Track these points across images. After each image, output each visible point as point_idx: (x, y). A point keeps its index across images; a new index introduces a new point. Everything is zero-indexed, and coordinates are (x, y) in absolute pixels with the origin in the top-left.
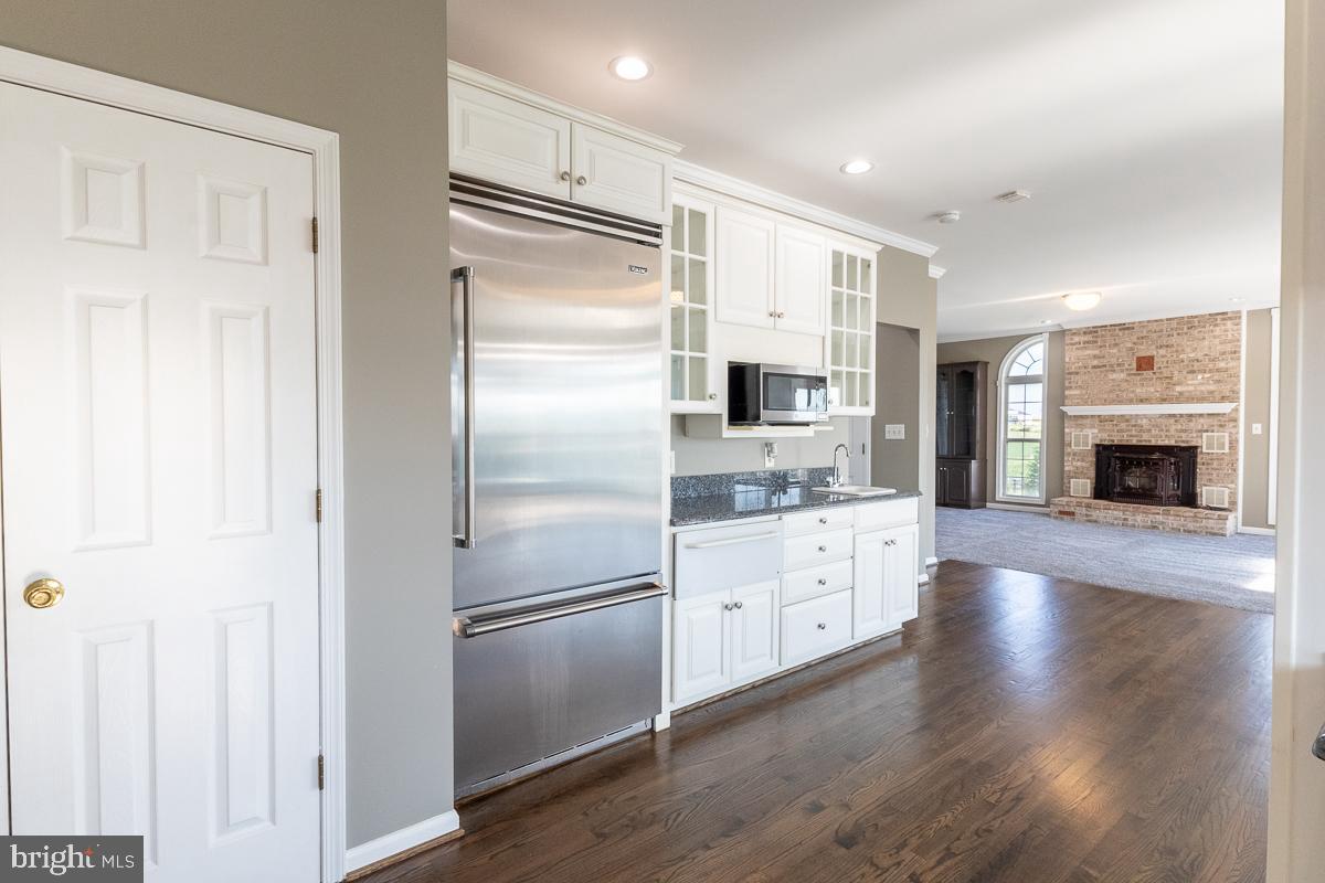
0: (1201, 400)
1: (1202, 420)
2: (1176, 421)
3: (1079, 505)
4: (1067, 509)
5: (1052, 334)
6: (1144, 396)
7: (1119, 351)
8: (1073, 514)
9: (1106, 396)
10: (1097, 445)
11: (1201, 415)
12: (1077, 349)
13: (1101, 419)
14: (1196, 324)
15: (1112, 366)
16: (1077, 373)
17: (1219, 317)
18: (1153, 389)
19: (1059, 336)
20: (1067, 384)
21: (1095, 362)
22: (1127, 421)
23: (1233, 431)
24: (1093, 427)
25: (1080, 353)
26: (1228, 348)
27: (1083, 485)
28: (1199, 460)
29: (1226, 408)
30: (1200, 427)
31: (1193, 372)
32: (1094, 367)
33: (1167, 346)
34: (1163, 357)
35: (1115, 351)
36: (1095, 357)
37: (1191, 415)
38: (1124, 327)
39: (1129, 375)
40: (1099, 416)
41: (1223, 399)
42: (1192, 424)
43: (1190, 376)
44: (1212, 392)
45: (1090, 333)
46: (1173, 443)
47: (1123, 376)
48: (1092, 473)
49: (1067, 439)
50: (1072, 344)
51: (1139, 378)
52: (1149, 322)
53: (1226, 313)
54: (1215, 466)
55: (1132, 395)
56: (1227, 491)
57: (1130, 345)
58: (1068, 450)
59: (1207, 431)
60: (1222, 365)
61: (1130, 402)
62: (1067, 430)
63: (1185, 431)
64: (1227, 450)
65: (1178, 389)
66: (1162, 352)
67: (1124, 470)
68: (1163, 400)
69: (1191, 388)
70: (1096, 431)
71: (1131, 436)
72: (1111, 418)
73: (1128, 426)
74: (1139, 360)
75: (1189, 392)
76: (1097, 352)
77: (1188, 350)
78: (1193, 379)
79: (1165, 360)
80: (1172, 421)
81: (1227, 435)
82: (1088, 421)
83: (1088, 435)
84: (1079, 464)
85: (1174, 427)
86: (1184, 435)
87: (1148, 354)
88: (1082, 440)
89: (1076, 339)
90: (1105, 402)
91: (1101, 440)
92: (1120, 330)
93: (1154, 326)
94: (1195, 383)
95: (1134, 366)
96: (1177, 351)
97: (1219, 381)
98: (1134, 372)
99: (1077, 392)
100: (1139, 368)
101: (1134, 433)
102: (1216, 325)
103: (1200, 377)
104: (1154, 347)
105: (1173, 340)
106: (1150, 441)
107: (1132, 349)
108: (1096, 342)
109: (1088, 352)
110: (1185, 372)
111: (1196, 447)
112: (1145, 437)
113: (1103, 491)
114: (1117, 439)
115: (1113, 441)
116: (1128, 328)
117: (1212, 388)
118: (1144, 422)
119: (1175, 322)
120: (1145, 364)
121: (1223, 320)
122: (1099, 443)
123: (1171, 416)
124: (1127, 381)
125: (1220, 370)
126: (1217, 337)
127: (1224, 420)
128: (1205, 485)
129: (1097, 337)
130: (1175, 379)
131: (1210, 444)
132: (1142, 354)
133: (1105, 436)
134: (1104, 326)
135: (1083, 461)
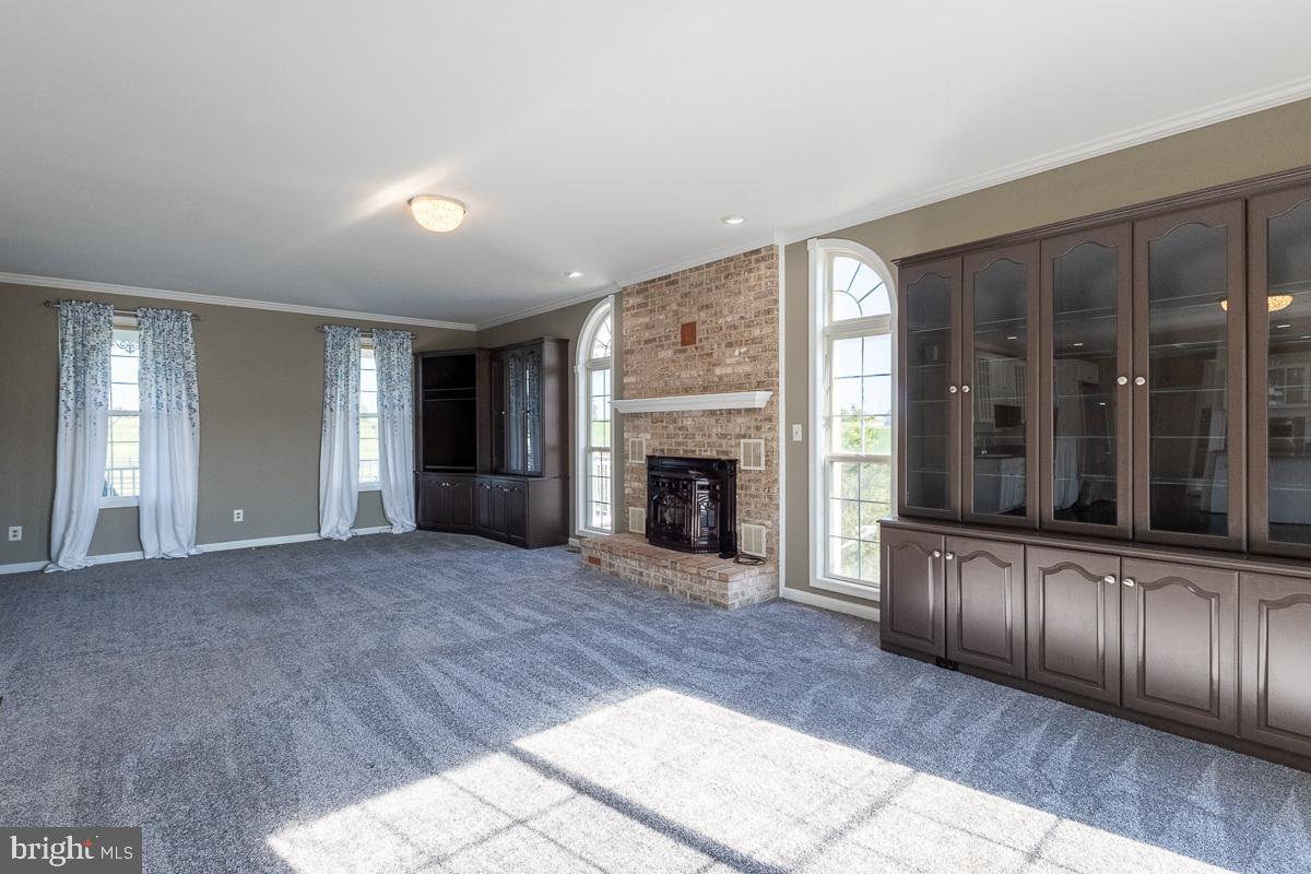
0: (740, 387)
1: (740, 420)
2: (717, 422)
5: (617, 295)
6: (688, 383)
7: (667, 317)
9: (655, 385)
10: (650, 458)
11: (739, 411)
13: (657, 419)
14: (732, 270)
15: (660, 339)
16: (632, 352)
17: (753, 257)
18: (695, 372)
19: (622, 297)
20: (625, 368)
21: (647, 335)
22: (675, 421)
23: (769, 435)
24: (646, 431)
25: (634, 322)
26: (762, 305)
27: (640, 516)
28: (738, 482)
29: (760, 398)
30: (737, 431)
31: (730, 345)
32: (647, 342)
33: (707, 307)
34: (704, 322)
35: (663, 317)
36: (648, 327)
37: (729, 412)
38: (670, 281)
39: (676, 352)
40: (651, 414)
41: (760, 386)
42: (731, 425)
43: (728, 351)
44: (748, 376)
45: (642, 291)
46: (716, 455)
47: (670, 353)
48: (645, 498)
49: (626, 448)
50: (627, 310)
51: (683, 356)
52: (691, 270)
53: (757, 251)
54: (753, 491)
55: (678, 382)
56: (764, 531)
57: (674, 307)
58: (627, 464)
59: (744, 437)
60: (756, 332)
61: (676, 392)
62: (626, 436)
63: (723, 436)
64: (763, 468)
65: (718, 371)
66: (702, 315)
68: (705, 390)
69: (729, 370)
70: (648, 436)
71: (679, 444)
72: (661, 417)
73: (675, 428)
74: (683, 328)
75: (728, 375)
76: (647, 319)
77: (726, 312)
78: (731, 356)
79: (705, 327)
80: (713, 420)
81: (762, 441)
82: (641, 422)
83: (640, 443)
84: (636, 484)
85: (715, 430)
86: (723, 442)
87: (691, 320)
88: (639, 448)
90: (656, 393)
91: (654, 450)
92: (667, 284)
93: (695, 278)
94: (734, 362)
95: (679, 338)
96: (716, 314)
97: (754, 358)
98: (679, 347)
99: (632, 378)
100: (683, 341)
101: (680, 439)
102: (750, 271)
103: (737, 353)
104: (695, 310)
105: (713, 297)
106: (694, 451)
107: (676, 313)
108: (647, 305)
109: (642, 320)
110: (723, 346)
111: (735, 462)
112: (690, 445)
114: (668, 447)
115: (662, 451)
116: (673, 282)
117: (748, 368)
118: (689, 422)
119: (713, 269)
120: (689, 333)
121: (758, 261)
122: (651, 454)
123: (712, 413)
124: (673, 361)
125: (754, 341)
126: (750, 289)
127: (761, 419)
128: (744, 521)
129: (647, 297)
130: (715, 356)
131: (746, 455)
132: (686, 320)
133: (656, 443)
134: (654, 280)
135: (638, 480)
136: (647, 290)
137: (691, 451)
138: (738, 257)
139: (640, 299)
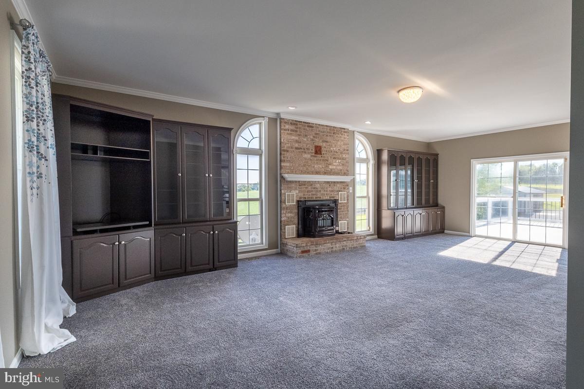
0: (337, 174)
1: (338, 185)
2: (330, 185)
3: (312, 244)
4: (306, 249)
5: (269, 119)
6: (318, 170)
7: (307, 140)
8: (309, 251)
9: (301, 169)
11: (338, 182)
12: (288, 134)
13: (301, 184)
14: (336, 132)
15: (304, 149)
16: (288, 151)
17: (343, 130)
18: (321, 166)
19: (275, 121)
21: (297, 145)
22: (311, 185)
23: (348, 191)
24: (296, 189)
25: (289, 137)
26: (346, 147)
27: (291, 230)
28: (338, 207)
29: (345, 179)
30: (337, 189)
31: (334, 158)
32: (297, 148)
33: (326, 142)
34: (325, 147)
35: (305, 139)
36: (297, 141)
37: (334, 182)
38: (309, 125)
39: (312, 156)
40: (299, 181)
41: (345, 174)
42: (335, 187)
43: (334, 161)
44: (341, 170)
45: (294, 124)
46: (328, 198)
47: (309, 156)
48: (296, 220)
49: (283, 198)
50: (285, 130)
51: (315, 158)
52: (319, 125)
53: (344, 129)
54: (342, 210)
55: (313, 169)
56: (346, 222)
57: (312, 137)
58: (284, 206)
59: (340, 191)
60: (344, 156)
62: (283, 191)
63: (332, 191)
64: (346, 202)
65: (330, 167)
66: (324, 144)
68: (325, 173)
69: (335, 167)
70: (298, 192)
71: (313, 195)
72: (310, 183)
73: (311, 188)
74: (316, 147)
75: (334, 169)
76: (297, 138)
77: (333, 145)
78: (335, 162)
79: (325, 149)
80: (328, 185)
81: (346, 193)
82: (293, 185)
83: (294, 195)
84: (290, 215)
85: (329, 189)
86: (332, 193)
87: (319, 145)
88: (291, 197)
89: (287, 127)
90: (303, 173)
91: (300, 198)
92: (307, 126)
93: (321, 128)
94: (336, 165)
95: (314, 151)
96: (329, 145)
97: (343, 165)
98: (314, 154)
99: (288, 164)
100: (316, 153)
101: (314, 193)
102: (342, 134)
103: (337, 161)
104: (321, 141)
105: (329, 139)
106: (320, 197)
107: (312, 140)
108: (296, 131)
109: (293, 137)
110: (332, 158)
111: (337, 200)
112: (318, 195)
114: (308, 196)
115: (305, 198)
116: (311, 127)
117: (341, 168)
118: (318, 185)
119: (329, 128)
120: (318, 150)
121: (344, 132)
122: (299, 200)
123: (328, 182)
124: (311, 160)
125: (343, 159)
126: (342, 141)
127: (345, 185)
128: (340, 221)
129: (297, 128)
130: (329, 161)
131: (342, 197)
132: (317, 144)
133: (301, 195)
134: (301, 122)
135: (291, 213)
136: (297, 125)
137: (319, 197)
138: (338, 128)
139: (293, 127)
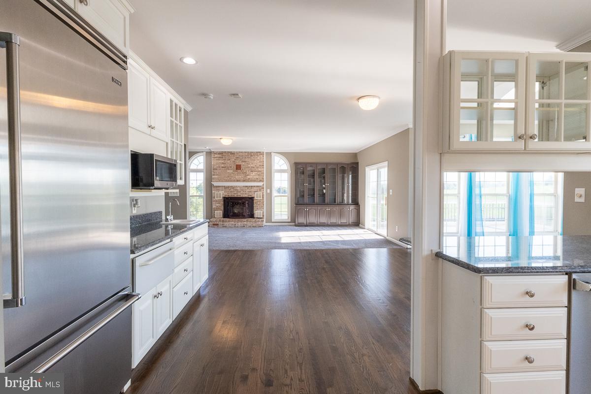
0: (254, 181)
1: (255, 188)
2: (248, 188)
3: (220, 221)
4: (216, 223)
5: (206, 152)
6: (238, 179)
8: (218, 224)
9: (226, 179)
10: (224, 198)
11: (254, 186)
13: (225, 187)
14: (253, 155)
15: (228, 167)
16: (216, 169)
17: (258, 153)
18: (241, 177)
19: (209, 154)
20: (213, 173)
21: (223, 165)
22: (233, 188)
23: (263, 192)
24: (222, 190)
25: (217, 161)
26: (261, 164)
27: (219, 213)
28: (254, 202)
29: (260, 184)
30: (254, 191)
31: (252, 171)
32: (222, 167)
33: (245, 162)
35: (229, 162)
36: (223, 163)
37: (252, 186)
38: (232, 153)
39: (234, 171)
41: (260, 181)
42: (252, 189)
43: (251, 173)
45: (221, 154)
46: (247, 196)
47: (232, 171)
48: (222, 208)
49: (213, 195)
51: (237, 172)
52: (239, 152)
53: (260, 152)
54: (258, 204)
55: (234, 179)
56: (261, 212)
57: (233, 160)
58: (213, 199)
59: (256, 192)
60: (260, 169)
61: (234, 181)
62: (213, 192)
64: (261, 198)
65: (248, 177)
66: (243, 163)
67: (233, 207)
68: (244, 181)
69: (252, 177)
70: (223, 192)
71: (235, 194)
72: (228, 187)
73: (233, 190)
74: (237, 165)
76: (223, 161)
77: (251, 163)
79: (244, 166)
80: (246, 188)
81: (261, 193)
82: (221, 188)
83: (221, 194)
85: (247, 190)
86: (250, 193)
87: (239, 164)
88: (219, 195)
89: (216, 156)
90: (226, 181)
91: (225, 196)
92: (230, 154)
93: (241, 154)
94: (253, 175)
95: (235, 168)
96: (247, 164)
97: (259, 175)
99: (217, 177)
100: (237, 169)
101: (235, 192)
102: (258, 156)
103: (254, 173)
104: (241, 161)
105: (247, 160)
108: (223, 158)
109: (220, 161)
110: (250, 171)
111: (253, 197)
112: (239, 194)
113: (226, 215)
114: (231, 195)
115: (229, 196)
117: (257, 177)
118: (239, 188)
119: (247, 153)
120: (238, 167)
121: (260, 154)
123: (246, 186)
124: (233, 173)
125: (259, 171)
126: (258, 160)
127: (260, 188)
128: (256, 210)
129: (223, 156)
130: (247, 173)
131: (257, 196)
132: (237, 164)
133: (226, 194)
134: (226, 152)
135: (219, 204)
136: (223, 154)
138: (254, 152)
139: (220, 156)
